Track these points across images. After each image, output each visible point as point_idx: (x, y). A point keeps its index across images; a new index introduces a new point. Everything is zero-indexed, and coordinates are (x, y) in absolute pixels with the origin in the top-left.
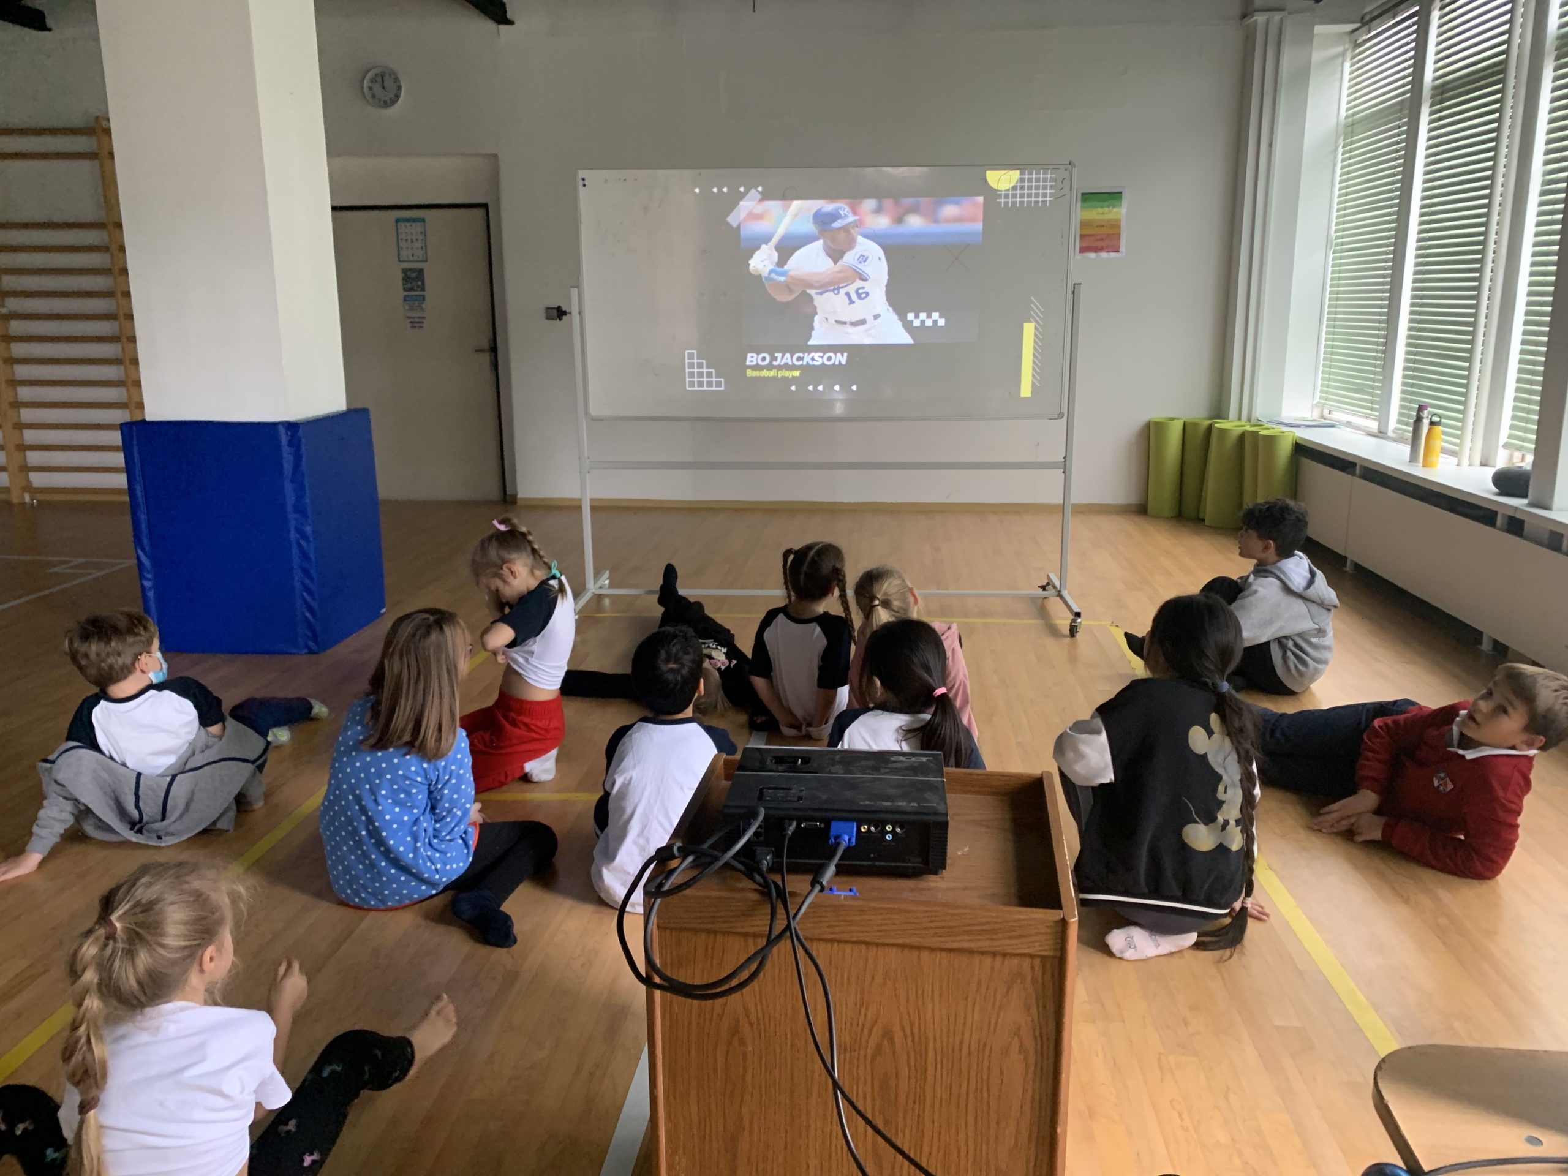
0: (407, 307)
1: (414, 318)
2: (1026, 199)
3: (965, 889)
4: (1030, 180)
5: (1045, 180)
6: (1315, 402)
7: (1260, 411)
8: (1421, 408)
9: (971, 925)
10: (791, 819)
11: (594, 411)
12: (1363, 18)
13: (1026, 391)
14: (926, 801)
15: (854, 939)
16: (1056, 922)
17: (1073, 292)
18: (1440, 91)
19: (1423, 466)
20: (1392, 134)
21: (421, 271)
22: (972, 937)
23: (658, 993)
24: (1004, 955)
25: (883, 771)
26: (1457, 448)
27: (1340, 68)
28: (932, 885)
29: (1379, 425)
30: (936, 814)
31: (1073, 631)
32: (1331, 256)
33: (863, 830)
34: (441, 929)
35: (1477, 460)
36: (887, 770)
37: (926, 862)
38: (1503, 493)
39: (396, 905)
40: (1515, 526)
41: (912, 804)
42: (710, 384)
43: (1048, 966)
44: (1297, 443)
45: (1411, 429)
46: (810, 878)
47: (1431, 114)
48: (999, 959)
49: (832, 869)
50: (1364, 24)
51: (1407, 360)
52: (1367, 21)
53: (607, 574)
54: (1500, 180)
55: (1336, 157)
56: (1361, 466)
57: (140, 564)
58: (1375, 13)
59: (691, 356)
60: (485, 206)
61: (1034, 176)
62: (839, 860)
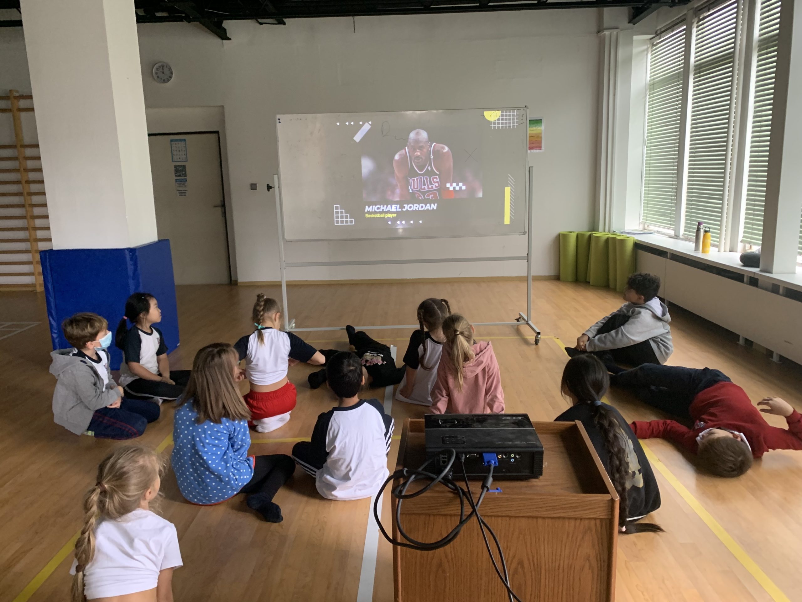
0: (177, 185)
1: (181, 191)
2: (504, 125)
3: (553, 485)
4: (506, 116)
5: (513, 115)
6: (640, 222)
7: (614, 227)
8: (699, 224)
9: (565, 504)
10: (462, 453)
11: (287, 237)
12: (656, 32)
13: (507, 221)
14: (530, 441)
15: (504, 515)
16: (608, 500)
17: (529, 171)
18: (698, 67)
19: (702, 253)
20: (675, 90)
21: (184, 167)
22: (565, 511)
23: (399, 548)
24: (581, 519)
25: (501, 425)
26: (718, 243)
27: (646, 57)
28: (535, 484)
29: (675, 232)
30: (537, 447)
31: (537, 341)
32: (646, 149)
33: (499, 457)
34: (241, 514)
35: (728, 249)
36: (503, 425)
37: (532, 471)
38: (745, 265)
39: (216, 502)
40: (754, 281)
41: (523, 443)
42: (347, 222)
43: (604, 524)
44: (635, 243)
45: (695, 234)
46: (480, 484)
47: (695, 78)
48: (578, 521)
49: (491, 479)
50: (657, 35)
51: (688, 200)
52: (659, 34)
53: (294, 321)
54: (733, 110)
55: (646, 100)
56: (670, 253)
57: (51, 325)
58: (663, 30)
59: (337, 208)
60: (217, 132)
61: (508, 114)
62: (493, 473)
